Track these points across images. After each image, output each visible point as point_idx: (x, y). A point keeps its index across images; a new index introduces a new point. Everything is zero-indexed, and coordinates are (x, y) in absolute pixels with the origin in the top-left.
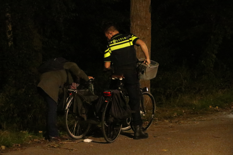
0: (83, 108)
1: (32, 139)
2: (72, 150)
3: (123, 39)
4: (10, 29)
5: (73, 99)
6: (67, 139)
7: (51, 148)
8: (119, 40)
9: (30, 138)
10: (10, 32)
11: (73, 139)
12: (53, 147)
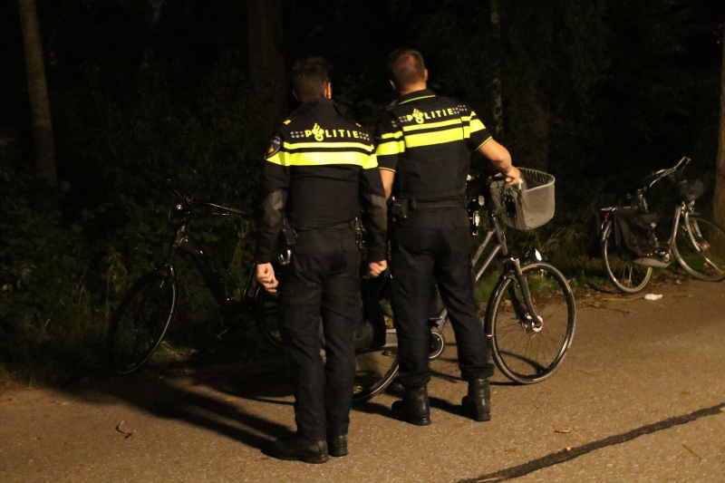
0: (633, 236)
1: (553, 291)
2: (628, 312)
3: (445, 114)
4: (499, 105)
5: (613, 224)
6: (614, 293)
7: (590, 308)
8: (434, 116)
9: (549, 289)
10: (498, 109)
11: (623, 293)
12: (592, 306)
